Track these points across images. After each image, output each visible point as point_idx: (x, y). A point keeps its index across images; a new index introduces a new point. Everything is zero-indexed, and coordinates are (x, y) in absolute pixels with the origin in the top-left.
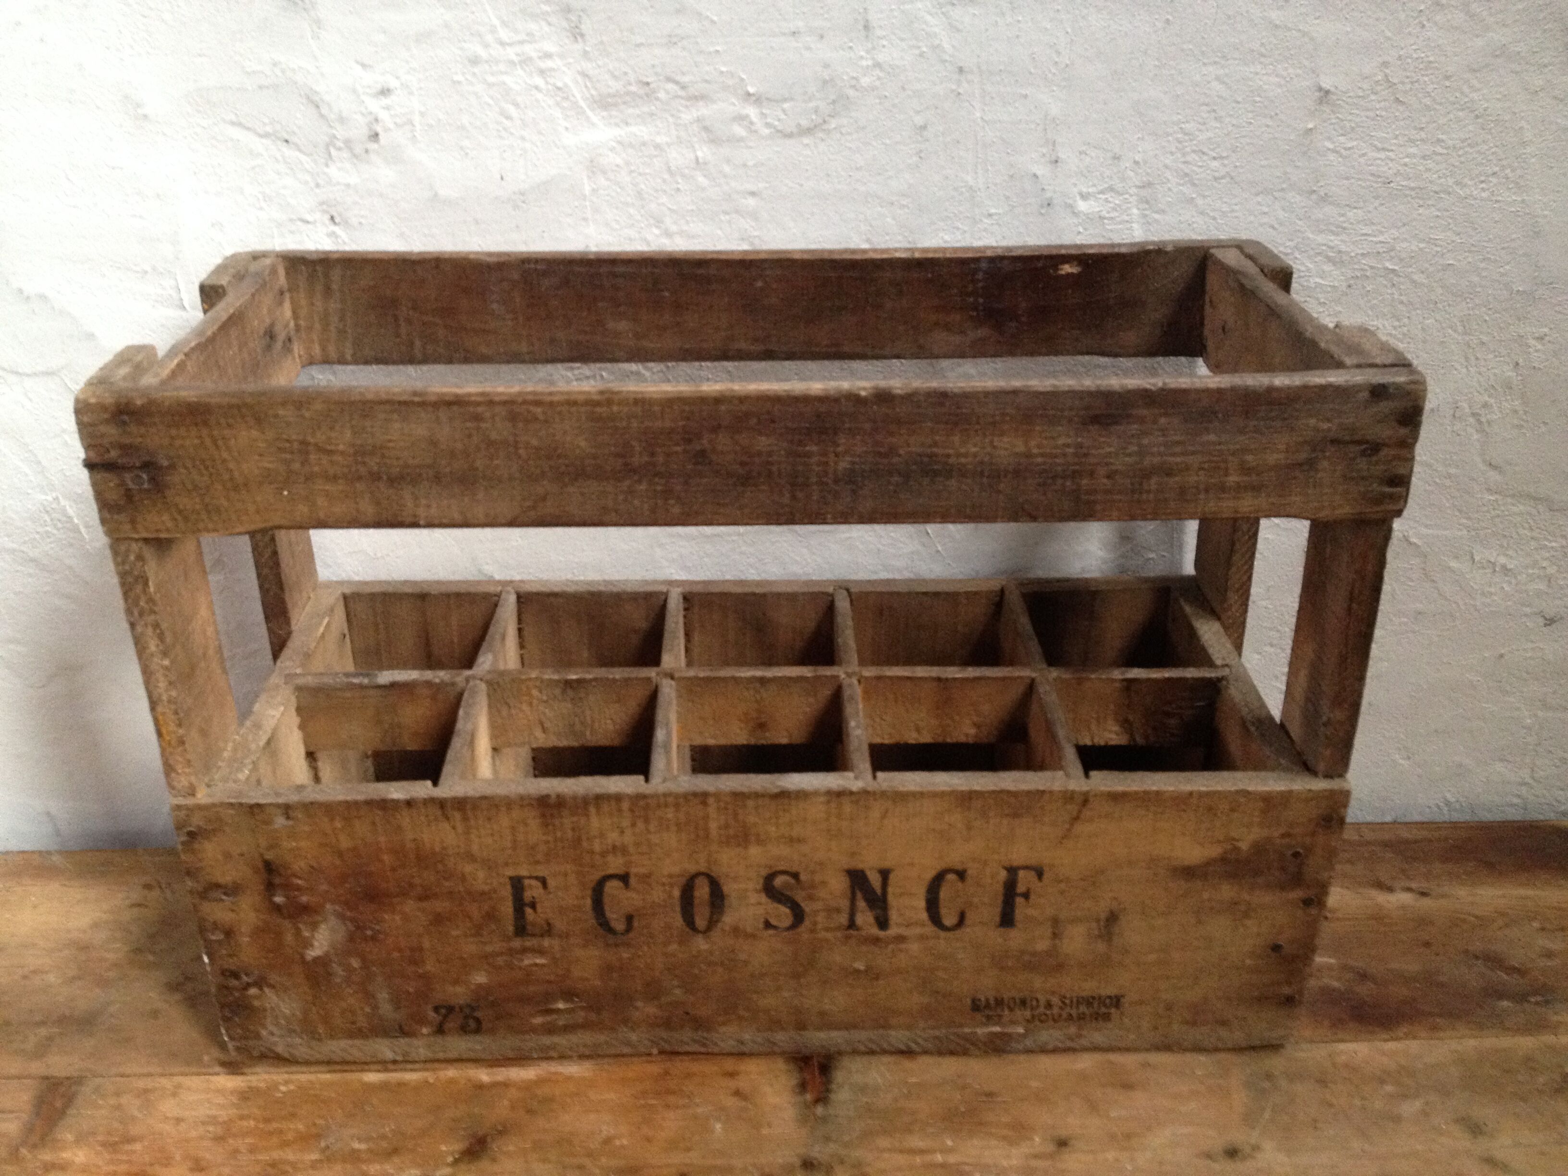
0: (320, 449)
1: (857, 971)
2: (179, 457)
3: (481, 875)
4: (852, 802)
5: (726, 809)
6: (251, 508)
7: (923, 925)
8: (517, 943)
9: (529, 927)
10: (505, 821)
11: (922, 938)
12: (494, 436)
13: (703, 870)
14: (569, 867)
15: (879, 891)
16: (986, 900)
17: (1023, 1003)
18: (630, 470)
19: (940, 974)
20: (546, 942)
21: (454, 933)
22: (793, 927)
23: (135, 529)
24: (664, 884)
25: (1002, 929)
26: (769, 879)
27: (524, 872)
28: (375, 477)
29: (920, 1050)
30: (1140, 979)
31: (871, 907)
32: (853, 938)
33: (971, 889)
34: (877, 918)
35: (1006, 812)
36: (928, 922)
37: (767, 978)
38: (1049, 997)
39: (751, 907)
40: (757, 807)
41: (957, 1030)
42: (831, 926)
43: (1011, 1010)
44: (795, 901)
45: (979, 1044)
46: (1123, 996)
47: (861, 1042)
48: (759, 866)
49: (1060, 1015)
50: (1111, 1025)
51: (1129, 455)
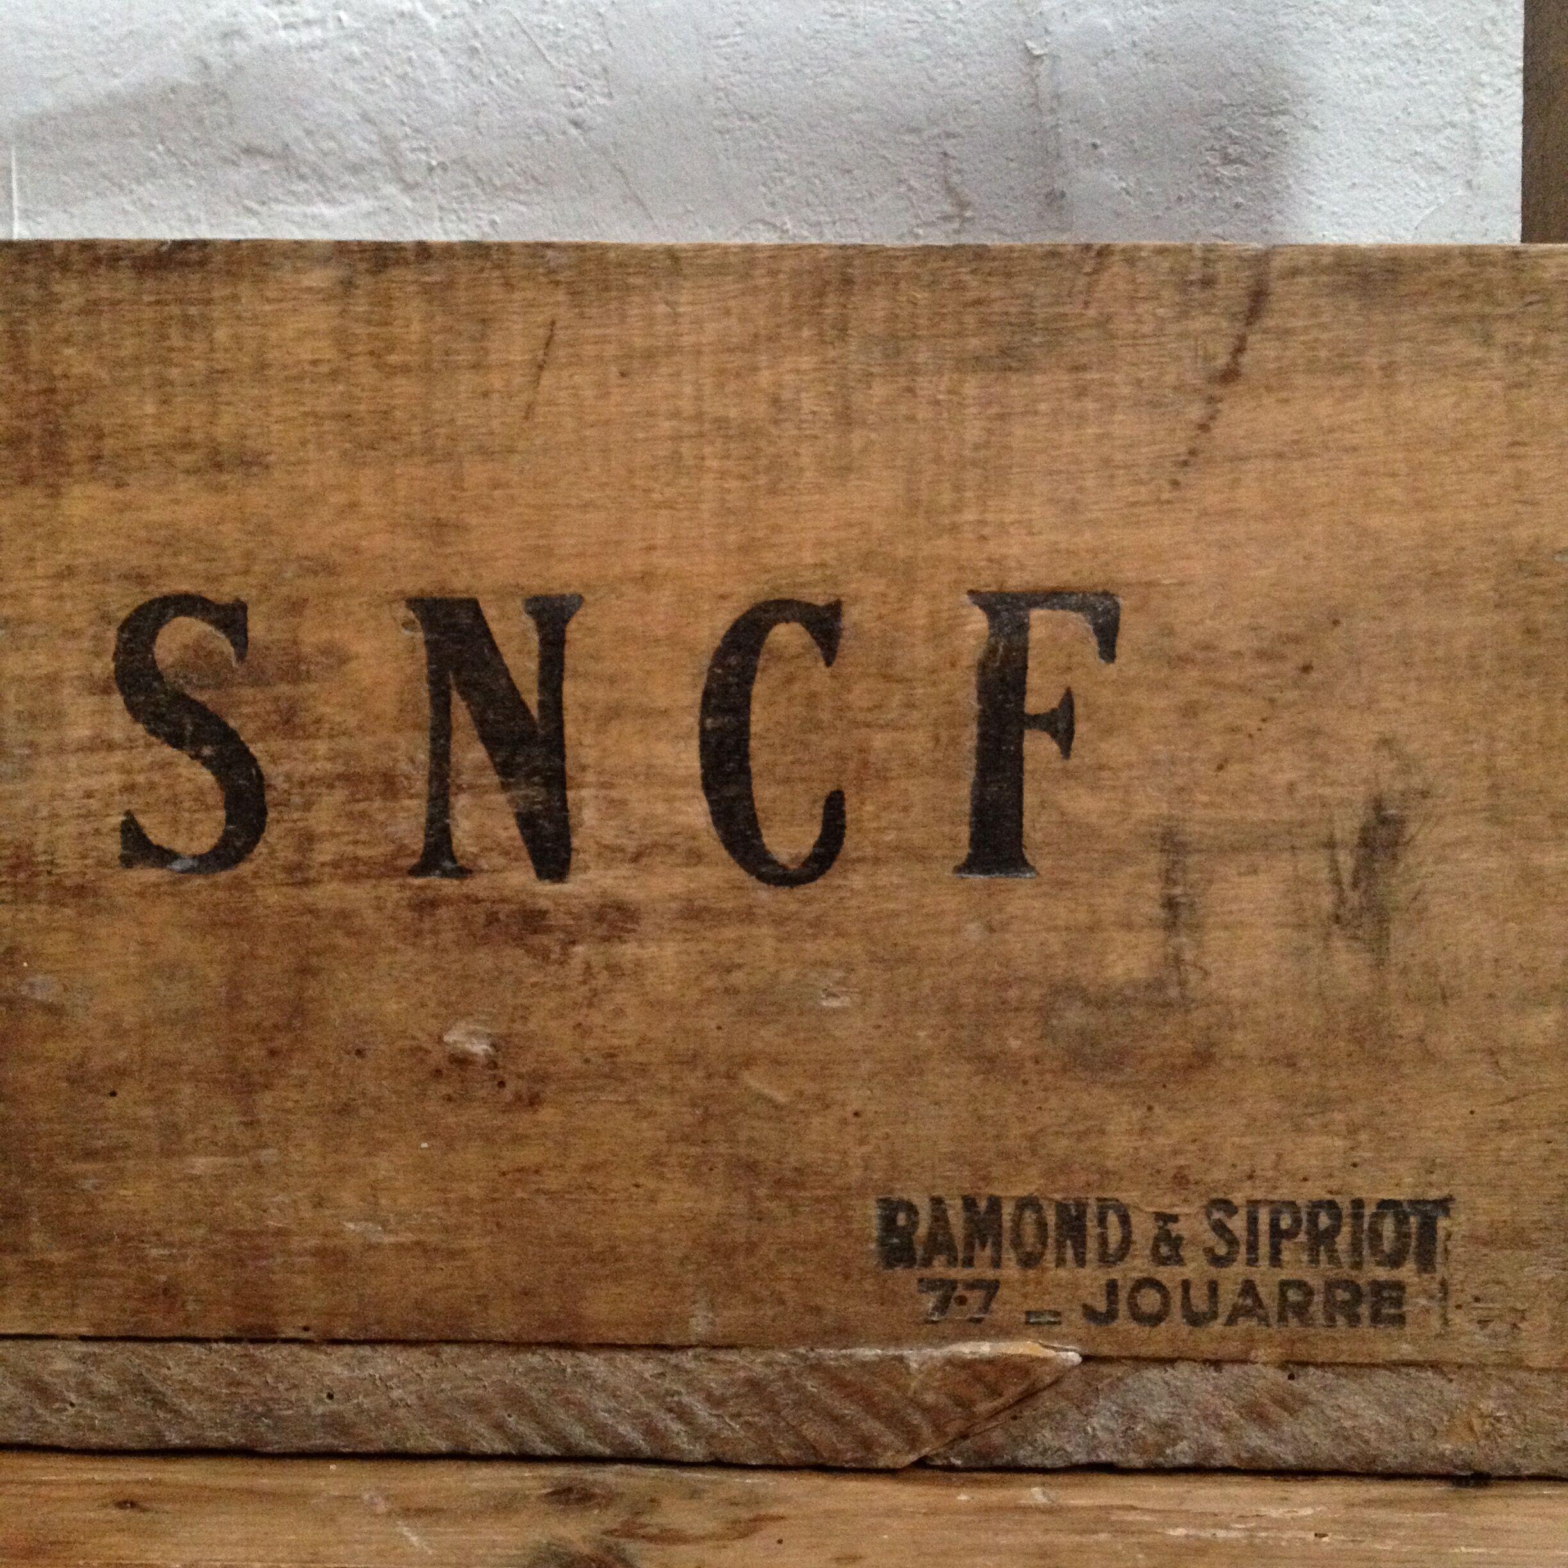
1: (462, 1061)
4: (426, 290)
7: (695, 857)
11: (693, 914)
15: (532, 699)
16: (919, 742)
17: (1072, 1224)
19: (754, 1080)
22: (229, 852)
25: (977, 879)
29: (699, 1452)
30: (1504, 1126)
31: (505, 769)
32: (443, 912)
33: (859, 696)
34: (526, 821)
35: (974, 343)
36: (710, 840)
37: (130, 1091)
38: (1166, 1202)
39: (72, 762)
40: (91, 309)
41: (829, 1353)
42: (362, 852)
43: (1029, 1261)
44: (231, 736)
45: (916, 1418)
46: (1444, 1205)
47: (477, 1406)
48: (100, 572)
49: (1213, 1288)
50: (1406, 1350)
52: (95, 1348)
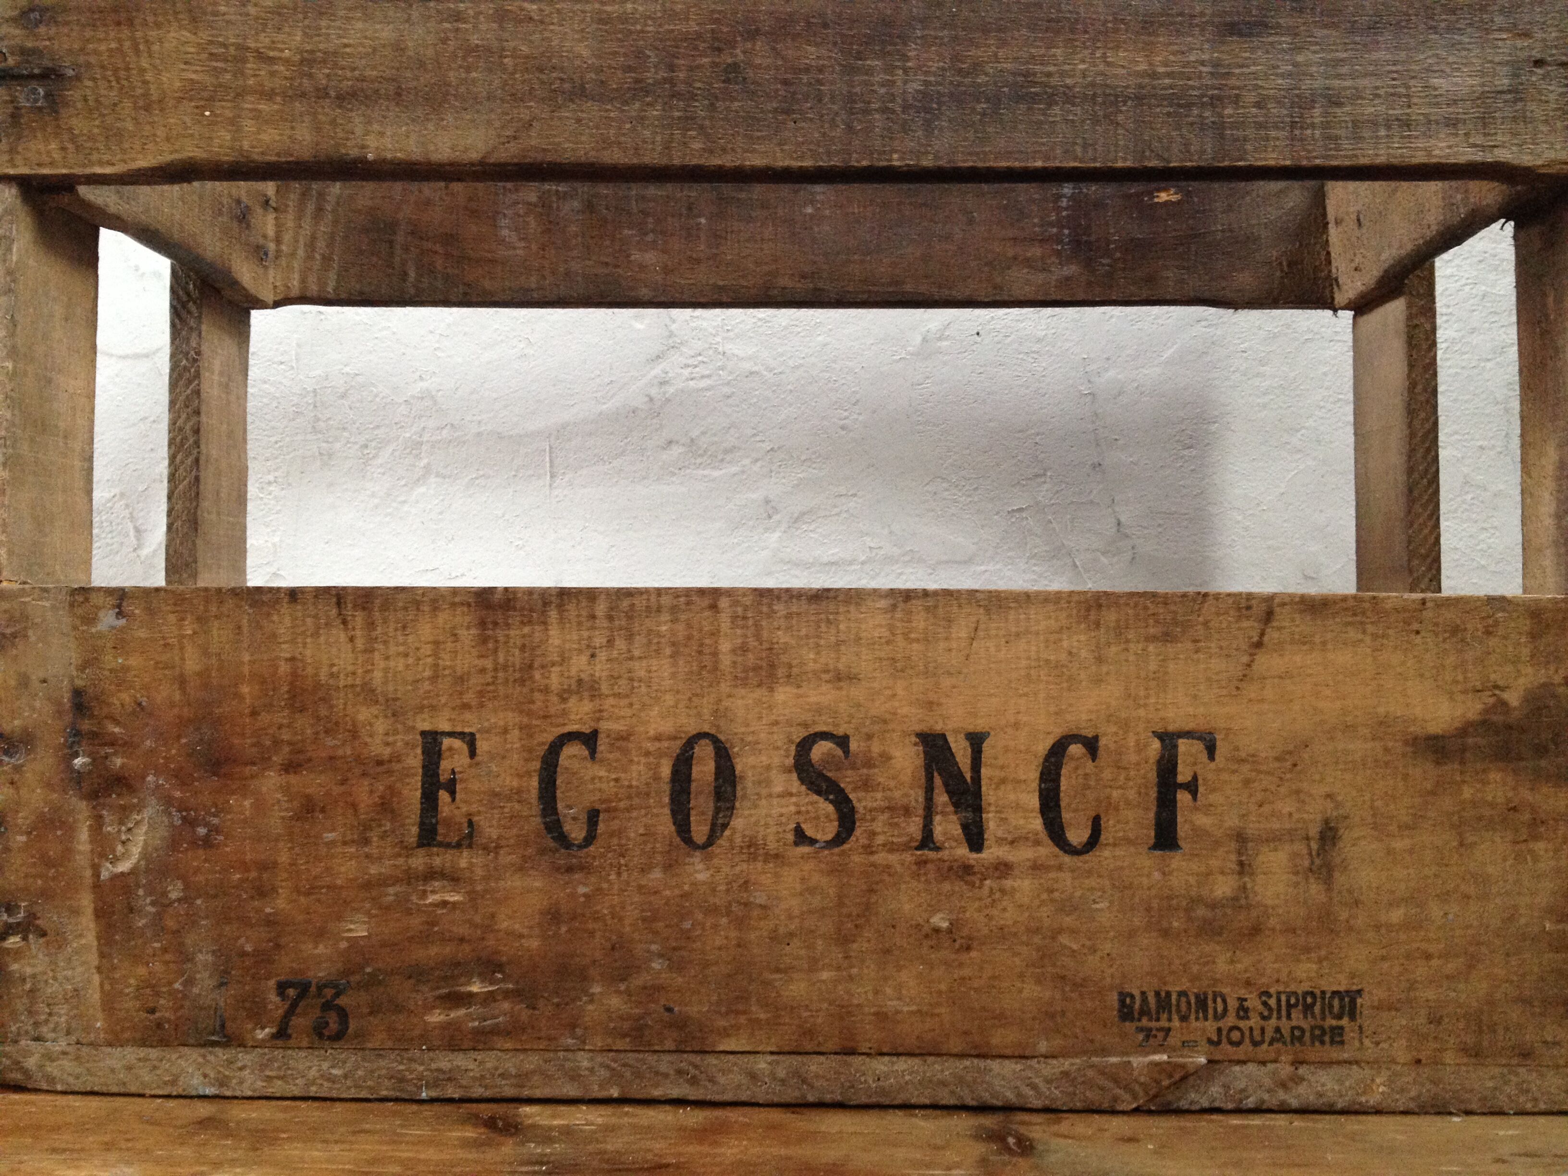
0: (261, 57)
1: (937, 930)
2: (89, 65)
3: (381, 726)
4: (927, 609)
5: (745, 618)
6: (161, 132)
7: (1037, 843)
8: (419, 861)
9: (441, 830)
10: (426, 630)
11: (1036, 867)
12: (475, 40)
13: (706, 728)
14: (512, 718)
15: (968, 776)
16: (1132, 794)
17: (1202, 1003)
18: (640, 89)
19: (1064, 939)
20: (464, 860)
21: (330, 836)
22: (839, 840)
23: (12, 163)
24: (648, 754)
25: (1158, 853)
26: (805, 745)
27: (446, 727)
28: (322, 93)
29: (1037, 1103)
30: (1383, 958)
31: (957, 805)
32: (929, 866)
33: (1107, 774)
34: (965, 827)
35: (1152, 631)
36: (1044, 836)
37: (796, 942)
38: (1243, 993)
39: (775, 801)
40: (789, 616)
41: (1095, 1060)
42: (895, 840)
43: (1184, 1018)
44: (842, 791)
45: (1137, 1087)
46: (1359, 993)
47: (943, 1084)
48: (789, 723)
49: (1263, 1030)
50: (1346, 1056)
51: (1282, 76)
52: (775, 1057)
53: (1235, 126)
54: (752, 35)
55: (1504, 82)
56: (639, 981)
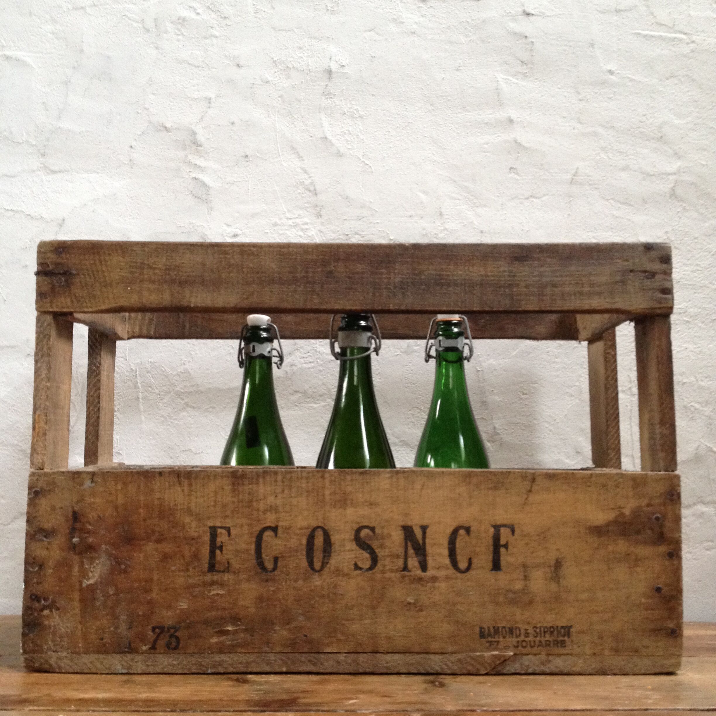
0: (150, 267)
1: (409, 603)
2: (82, 269)
3: (194, 524)
4: (404, 477)
5: (335, 481)
6: (111, 296)
7: (448, 569)
8: (209, 577)
9: (217, 566)
10: (212, 486)
11: (448, 578)
12: (232, 262)
13: (320, 524)
14: (245, 521)
15: (421, 542)
16: (483, 549)
17: (511, 631)
18: (295, 280)
19: (459, 607)
20: (226, 577)
21: (173, 568)
22: (371, 568)
23: (51, 307)
24: (298, 535)
25: (493, 572)
26: (358, 531)
27: (218, 524)
28: (173, 281)
29: (449, 672)
30: (580, 613)
31: (417, 554)
32: (406, 578)
33: (474, 542)
34: (420, 562)
35: (490, 486)
36: (450, 566)
37: (355, 609)
38: (526, 627)
39: (347, 553)
40: (352, 480)
41: (471, 654)
42: (393, 568)
43: (504, 637)
44: (372, 549)
45: (486, 665)
46: (571, 627)
47: (412, 664)
48: (352, 522)
49: (535, 641)
50: (566, 652)
51: (535, 276)
52: (347, 655)
53: (517, 295)
54: (337, 260)
55: (618, 278)
56: (293, 625)
